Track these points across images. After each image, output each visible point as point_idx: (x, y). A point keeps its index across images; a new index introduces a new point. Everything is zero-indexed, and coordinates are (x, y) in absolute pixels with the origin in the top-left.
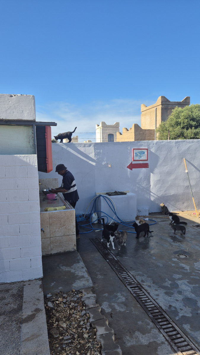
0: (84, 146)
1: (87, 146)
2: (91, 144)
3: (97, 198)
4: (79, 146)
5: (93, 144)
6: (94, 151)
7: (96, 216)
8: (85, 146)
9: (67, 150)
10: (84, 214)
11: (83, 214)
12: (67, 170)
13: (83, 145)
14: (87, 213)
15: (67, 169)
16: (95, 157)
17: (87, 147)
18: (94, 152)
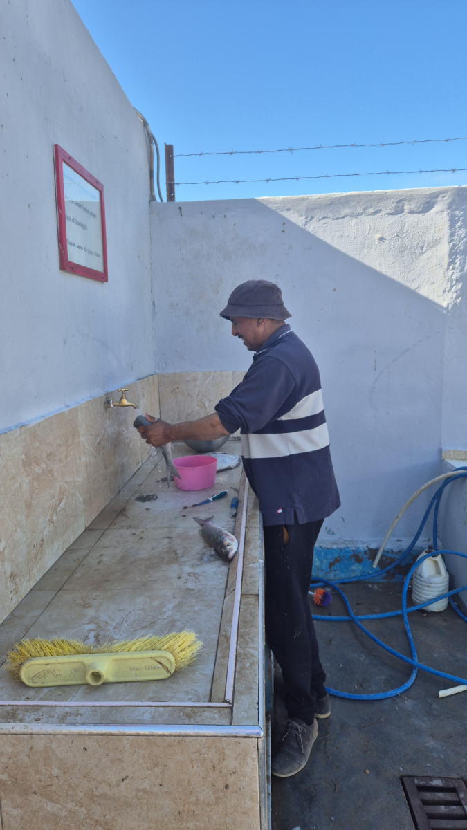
0: (398, 211)
1: (413, 205)
2: (437, 195)
3: (447, 488)
4: (371, 210)
5: (447, 199)
6: (446, 231)
7: (439, 573)
8: (402, 211)
9: (308, 233)
10: (376, 551)
11: (370, 550)
12: (287, 327)
13: (391, 206)
14: (393, 542)
15: (287, 321)
16: (450, 263)
17: (412, 212)
18: (446, 239)
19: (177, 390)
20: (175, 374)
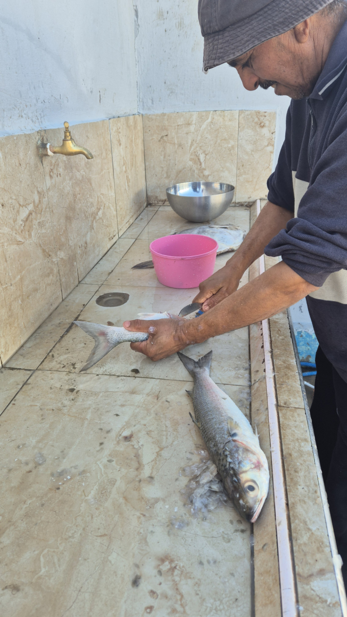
19: (165, 138)
20: (164, 114)
